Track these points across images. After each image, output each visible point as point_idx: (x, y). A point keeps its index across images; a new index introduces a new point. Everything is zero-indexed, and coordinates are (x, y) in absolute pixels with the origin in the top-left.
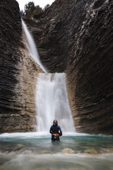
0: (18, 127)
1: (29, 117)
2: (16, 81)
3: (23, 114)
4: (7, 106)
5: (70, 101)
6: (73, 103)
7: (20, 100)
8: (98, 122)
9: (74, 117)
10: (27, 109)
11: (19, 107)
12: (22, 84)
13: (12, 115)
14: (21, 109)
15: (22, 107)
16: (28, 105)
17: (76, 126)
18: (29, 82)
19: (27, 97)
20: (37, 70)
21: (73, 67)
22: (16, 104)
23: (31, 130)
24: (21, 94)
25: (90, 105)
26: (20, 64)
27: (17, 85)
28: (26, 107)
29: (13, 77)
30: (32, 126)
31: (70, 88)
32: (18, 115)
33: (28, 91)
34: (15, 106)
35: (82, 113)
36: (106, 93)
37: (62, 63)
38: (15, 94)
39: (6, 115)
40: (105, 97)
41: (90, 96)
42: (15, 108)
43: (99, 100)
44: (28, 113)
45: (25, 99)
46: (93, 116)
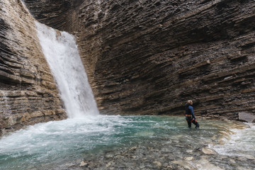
0: (38, 113)
1: (51, 96)
5: (88, 76)
6: (92, 79)
7: (29, 66)
8: (122, 103)
9: (96, 96)
10: (44, 83)
11: (29, 78)
12: (18, 34)
13: (23, 92)
14: (32, 82)
15: (35, 79)
16: (45, 77)
17: (98, 107)
18: (28, 34)
19: (36, 61)
20: (26, 13)
22: (26, 72)
23: (60, 116)
24: (26, 55)
25: (112, 84)
27: (10, 35)
28: (41, 80)
30: (60, 110)
32: (33, 93)
33: (34, 52)
34: (22, 76)
35: (103, 92)
40: (129, 78)
41: (114, 74)
42: (25, 80)
43: (123, 80)
44: (47, 90)
45: (36, 66)
46: (115, 97)
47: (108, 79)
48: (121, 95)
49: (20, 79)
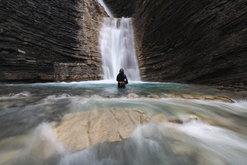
0: (85, 76)
1: (96, 66)
2: (78, 27)
3: (89, 63)
4: (73, 55)
5: (137, 51)
6: (140, 53)
7: (85, 49)
8: (163, 72)
9: (140, 67)
10: (93, 58)
11: (84, 56)
12: (85, 30)
13: (78, 64)
14: (86, 58)
15: (88, 56)
16: (93, 55)
17: (141, 75)
18: (93, 28)
19: (92, 45)
20: (101, 13)
21: (142, 10)
22: (81, 53)
23: (99, 78)
24: (86, 42)
25: (157, 55)
26: (81, 5)
27: (80, 32)
28: (91, 57)
29: (74, 22)
30: (99, 75)
31: (138, 36)
32: (84, 64)
33: (92, 39)
34: (80, 55)
35: (148, 63)
36: (175, 42)
37: (129, 5)
38: (78, 43)
39: (72, 64)
40: (173, 47)
41: (158, 45)
42: (81, 57)
43: (167, 50)
44: (95, 63)
45: (90, 48)
46: (158, 66)
47: (153, 51)
48: (164, 65)
49: (79, 57)
